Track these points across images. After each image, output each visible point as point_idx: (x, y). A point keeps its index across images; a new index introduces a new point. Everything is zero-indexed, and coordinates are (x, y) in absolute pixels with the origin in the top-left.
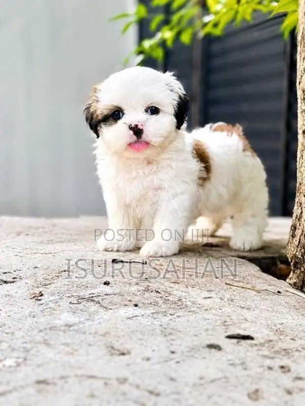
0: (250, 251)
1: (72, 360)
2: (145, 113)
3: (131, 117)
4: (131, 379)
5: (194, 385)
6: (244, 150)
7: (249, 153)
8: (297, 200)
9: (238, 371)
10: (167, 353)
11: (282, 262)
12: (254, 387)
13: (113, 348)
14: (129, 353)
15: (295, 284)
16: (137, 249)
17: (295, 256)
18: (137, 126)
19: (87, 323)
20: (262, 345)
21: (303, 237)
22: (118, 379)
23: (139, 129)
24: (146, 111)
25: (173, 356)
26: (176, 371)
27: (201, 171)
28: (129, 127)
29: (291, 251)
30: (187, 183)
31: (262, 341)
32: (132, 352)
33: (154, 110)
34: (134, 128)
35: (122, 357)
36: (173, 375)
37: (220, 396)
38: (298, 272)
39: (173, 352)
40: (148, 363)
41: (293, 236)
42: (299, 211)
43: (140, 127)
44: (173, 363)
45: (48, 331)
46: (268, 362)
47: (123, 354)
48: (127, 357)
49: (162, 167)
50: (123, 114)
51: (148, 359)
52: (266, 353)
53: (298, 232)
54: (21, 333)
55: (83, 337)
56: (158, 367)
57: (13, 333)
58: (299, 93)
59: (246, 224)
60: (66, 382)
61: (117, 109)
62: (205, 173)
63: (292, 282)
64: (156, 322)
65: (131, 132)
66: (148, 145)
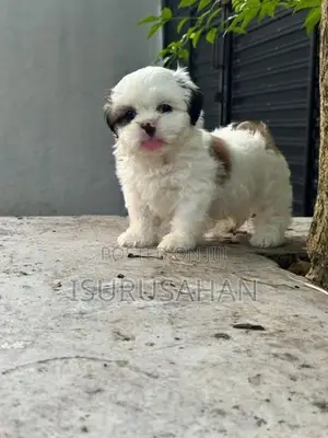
1: (78, 344)
2: (157, 112)
4: (131, 362)
5: (195, 368)
6: (267, 148)
7: (272, 151)
8: (318, 197)
9: (243, 357)
10: (172, 340)
11: (302, 259)
12: (256, 373)
13: (119, 334)
14: (133, 338)
15: (314, 279)
16: (156, 244)
17: (315, 252)
18: (148, 124)
19: (100, 312)
20: (272, 334)
21: (323, 234)
22: (118, 362)
23: (151, 128)
24: (158, 109)
25: (178, 342)
26: (178, 355)
27: (219, 168)
28: (142, 126)
29: (311, 248)
30: (205, 181)
31: (272, 331)
32: (137, 338)
33: (165, 108)
34: (146, 127)
35: (126, 342)
36: (174, 359)
37: (219, 380)
38: (318, 268)
39: (177, 339)
40: (150, 348)
41: (314, 233)
42: (321, 208)
43: (152, 125)
44: (176, 349)
45: (62, 318)
46: (274, 350)
47: (127, 339)
48: (130, 342)
49: (178, 167)
50: (135, 113)
51: (152, 345)
52: (275, 342)
53: (319, 229)
54: (35, 320)
55: (93, 323)
56: (160, 352)
57: (26, 320)
58: (322, 90)
59: (268, 222)
60: (66, 363)
61: (130, 109)
62: (225, 171)
63: (312, 277)
64: (165, 312)
65: (144, 131)
66: (161, 142)
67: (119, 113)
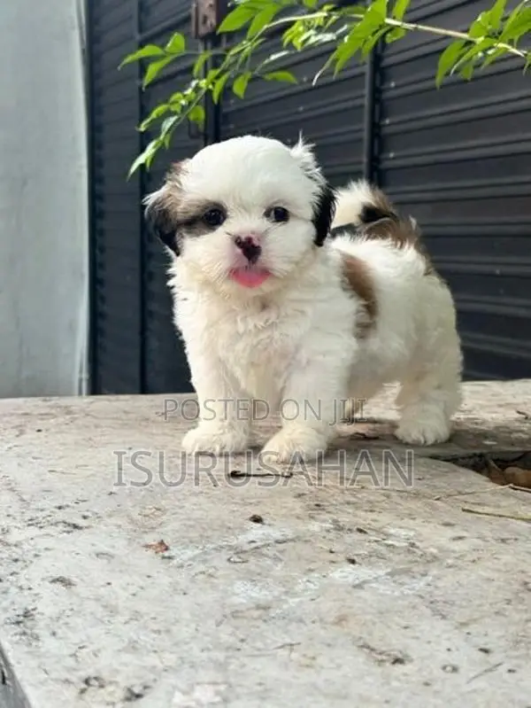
0: (435, 445)
2: (265, 219)
3: (240, 223)
6: (427, 274)
7: (435, 278)
14: (407, 657)
18: (249, 240)
23: (253, 246)
24: (267, 214)
27: (358, 312)
28: (236, 241)
33: (280, 214)
34: (244, 243)
39: (486, 652)
43: (256, 242)
47: (399, 661)
49: (287, 316)
50: (225, 218)
51: (455, 670)
59: (424, 399)
61: (215, 207)
62: (367, 316)
65: (239, 251)
66: (266, 273)
67: (193, 211)
